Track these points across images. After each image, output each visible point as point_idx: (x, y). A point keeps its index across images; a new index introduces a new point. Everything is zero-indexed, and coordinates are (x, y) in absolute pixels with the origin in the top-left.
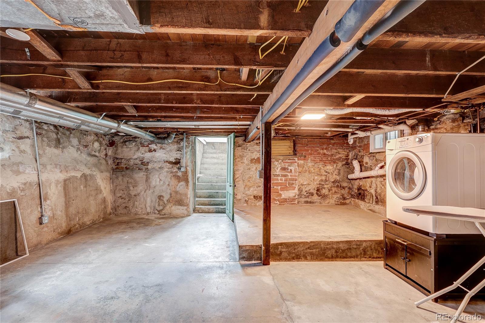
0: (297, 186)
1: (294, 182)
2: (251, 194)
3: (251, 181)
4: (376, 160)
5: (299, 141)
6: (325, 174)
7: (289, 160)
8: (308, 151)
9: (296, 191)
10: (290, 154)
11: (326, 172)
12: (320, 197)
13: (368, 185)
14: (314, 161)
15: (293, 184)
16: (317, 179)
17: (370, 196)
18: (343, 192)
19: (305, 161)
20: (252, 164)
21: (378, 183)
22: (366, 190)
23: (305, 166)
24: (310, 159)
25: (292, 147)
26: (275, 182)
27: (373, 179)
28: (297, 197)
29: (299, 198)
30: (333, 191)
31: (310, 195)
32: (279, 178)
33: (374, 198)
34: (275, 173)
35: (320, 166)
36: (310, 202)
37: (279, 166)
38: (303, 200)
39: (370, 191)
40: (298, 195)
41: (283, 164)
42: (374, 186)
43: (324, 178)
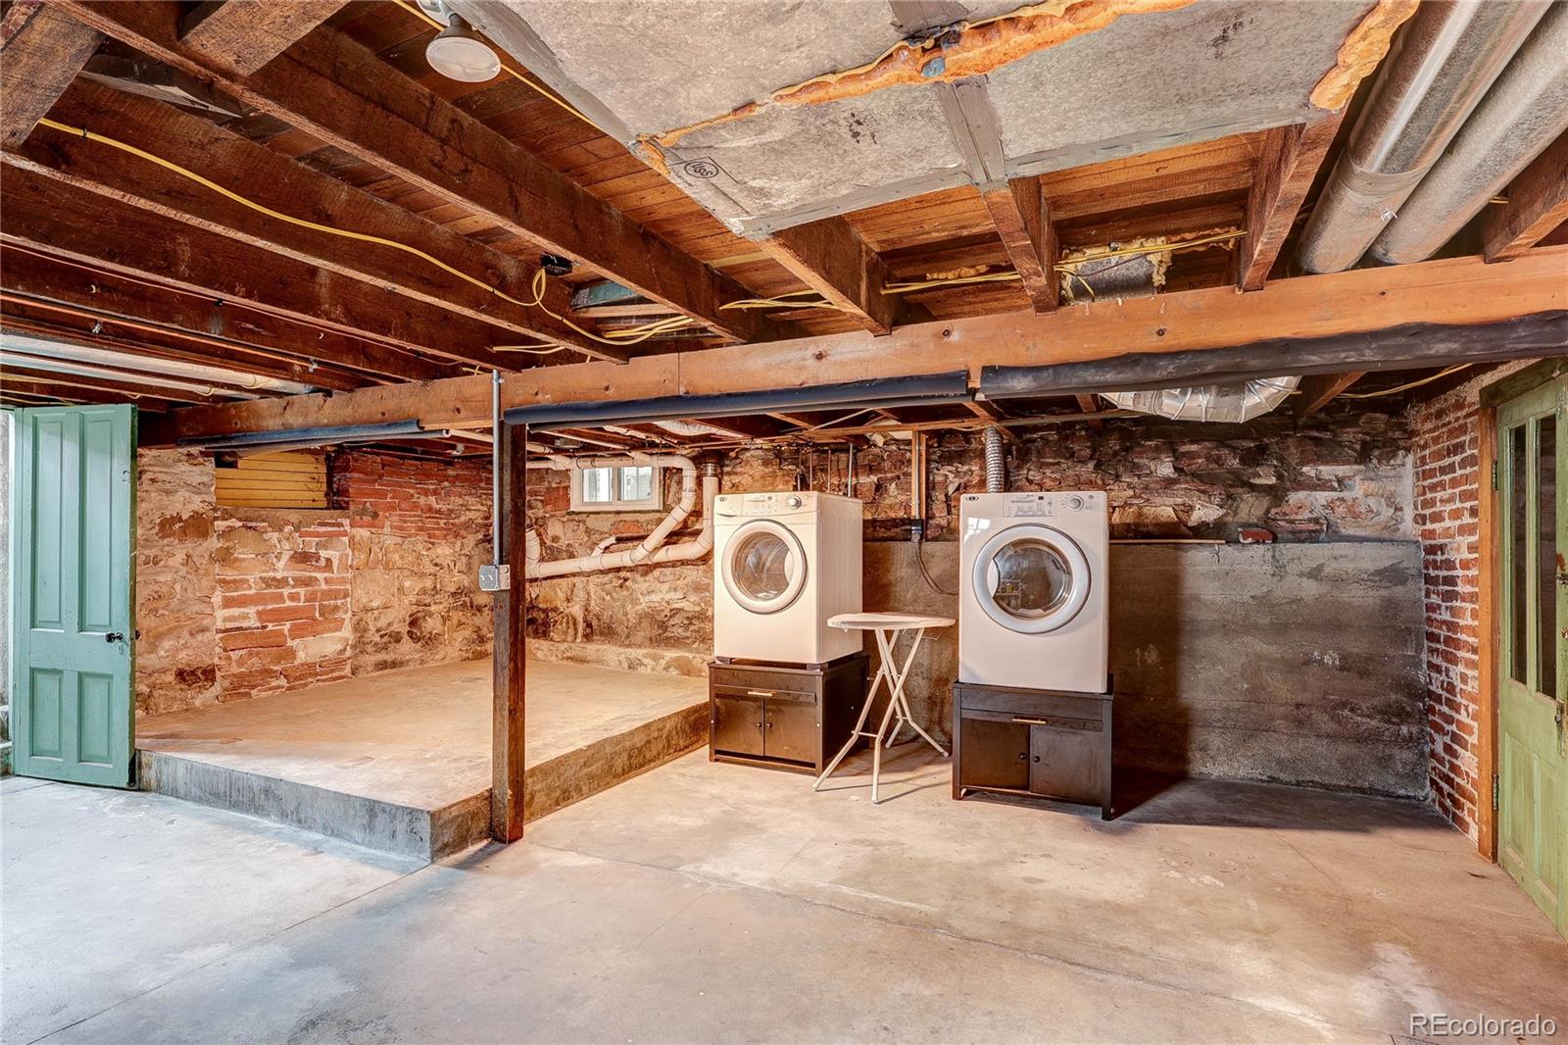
0: (349, 615)
1: (339, 602)
2: (166, 663)
3: (161, 612)
4: (588, 531)
5: (356, 460)
6: (433, 569)
7: (322, 524)
8: (383, 495)
9: (347, 633)
10: (315, 505)
11: (436, 565)
12: (420, 644)
13: (561, 595)
14: (401, 529)
15: (336, 608)
16: (409, 587)
17: (568, 623)
18: (478, 620)
19: (373, 530)
20: (165, 541)
21: (592, 588)
22: (555, 610)
23: (375, 548)
24: (388, 523)
25: (324, 479)
26: (270, 607)
27: (575, 580)
28: (349, 653)
29: (356, 656)
30: (455, 621)
31: (390, 642)
32: (286, 591)
33: (581, 626)
34: (271, 574)
35: (419, 547)
36: (394, 664)
37: (287, 545)
38: (371, 659)
39: (567, 611)
40: (354, 647)
41: (300, 540)
42: (580, 595)
43: (428, 583)
